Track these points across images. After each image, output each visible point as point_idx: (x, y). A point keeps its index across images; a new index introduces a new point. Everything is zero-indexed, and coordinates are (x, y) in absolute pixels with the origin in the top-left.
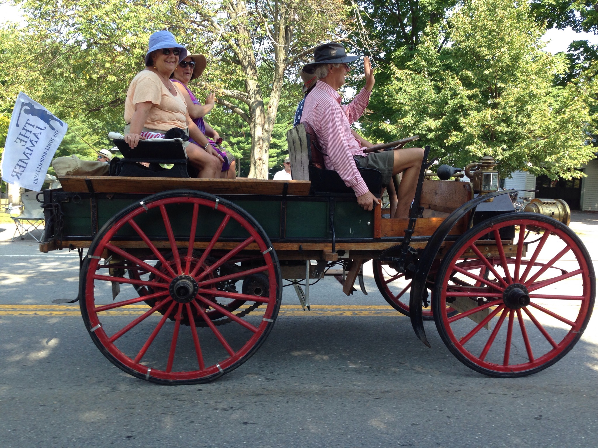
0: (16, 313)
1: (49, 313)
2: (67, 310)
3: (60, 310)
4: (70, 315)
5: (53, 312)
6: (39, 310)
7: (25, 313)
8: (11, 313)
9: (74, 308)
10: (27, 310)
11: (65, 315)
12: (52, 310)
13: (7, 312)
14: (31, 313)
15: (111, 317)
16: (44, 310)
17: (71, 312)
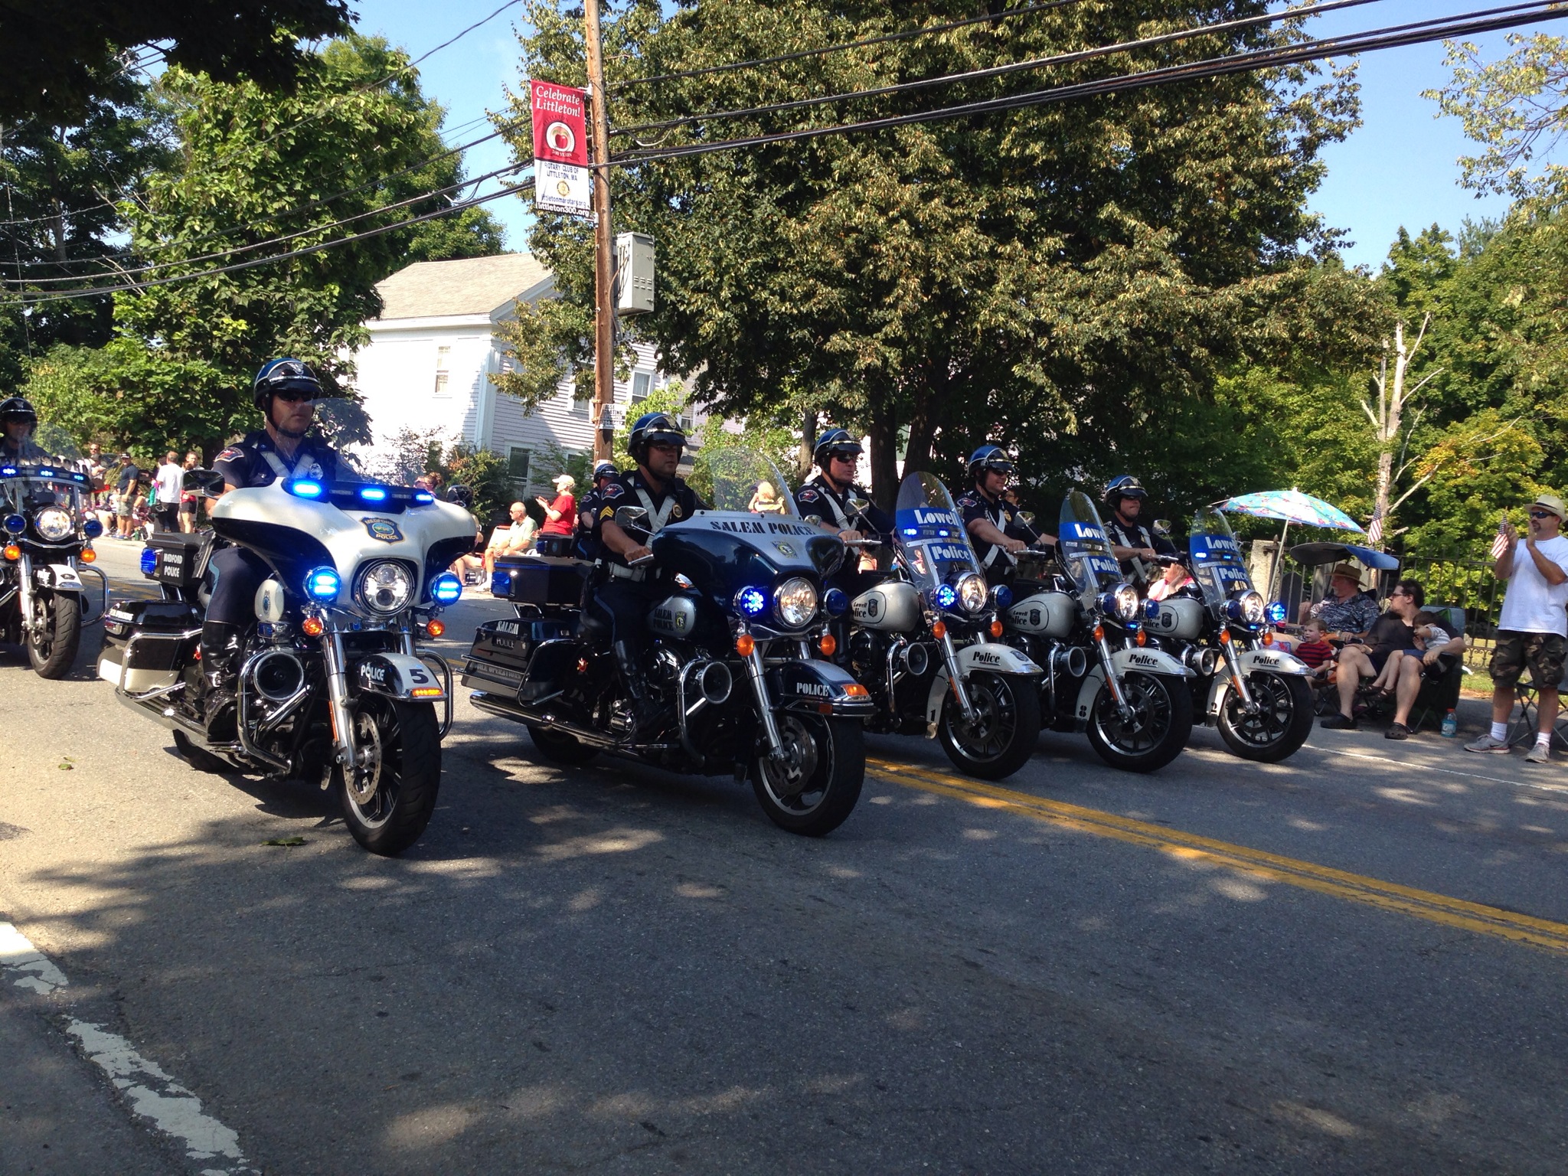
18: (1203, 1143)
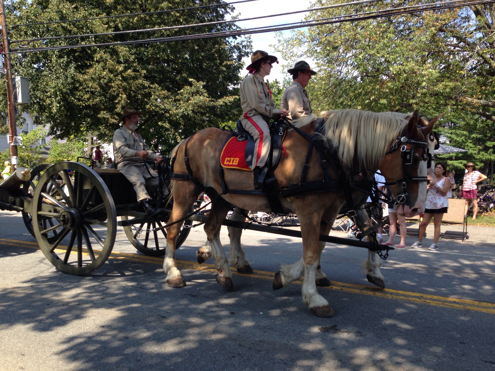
18: (233, 358)
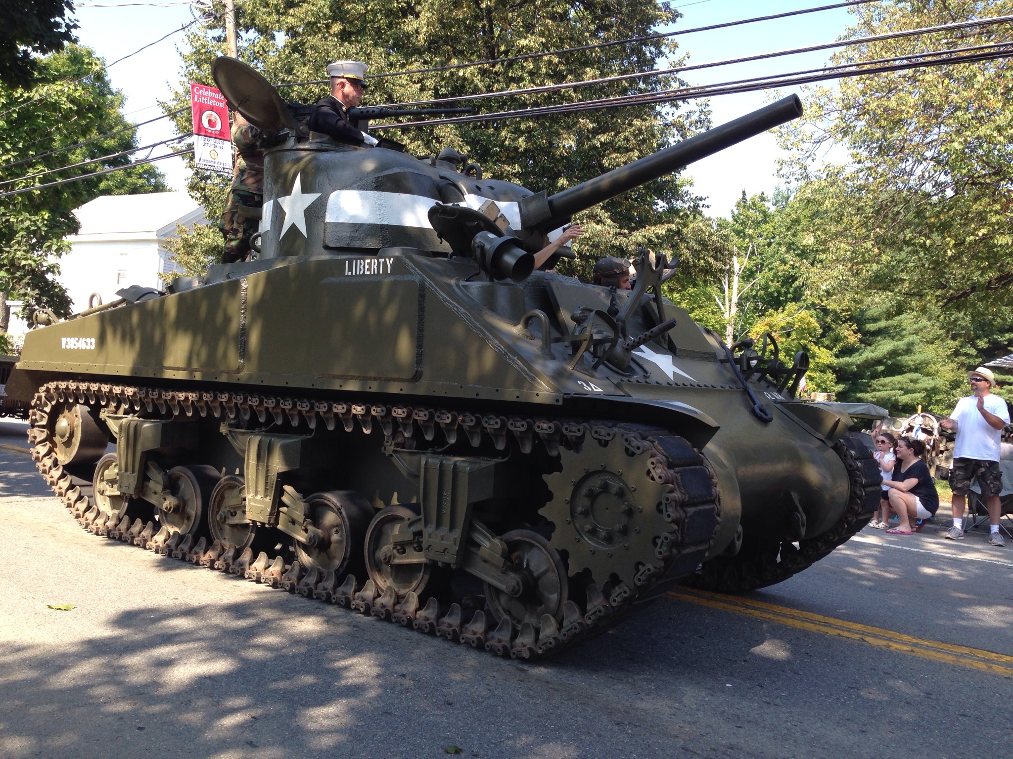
0: (833, 632)
1: (885, 643)
2: (915, 645)
3: (905, 644)
4: (919, 655)
5: (891, 644)
6: (868, 635)
7: (846, 634)
8: (824, 629)
9: (926, 643)
10: (849, 630)
11: (914, 654)
12: (890, 639)
13: (818, 627)
14: (856, 636)
15: (994, 676)
16: (875, 636)
17: (922, 651)
